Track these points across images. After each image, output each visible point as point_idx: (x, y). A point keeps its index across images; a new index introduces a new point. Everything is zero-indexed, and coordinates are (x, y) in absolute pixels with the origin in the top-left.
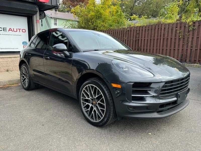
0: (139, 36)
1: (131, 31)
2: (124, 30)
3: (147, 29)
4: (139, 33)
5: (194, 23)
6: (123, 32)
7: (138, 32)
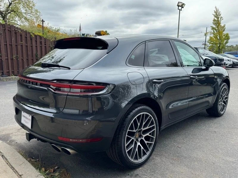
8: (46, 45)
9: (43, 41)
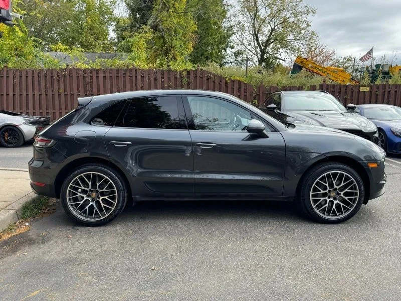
0: (92, 88)
1: (71, 76)
2: (52, 74)
3: (108, 75)
4: (91, 82)
5: (188, 73)
6: (49, 77)
7: (88, 80)
8: (246, 92)
9: (243, 87)
